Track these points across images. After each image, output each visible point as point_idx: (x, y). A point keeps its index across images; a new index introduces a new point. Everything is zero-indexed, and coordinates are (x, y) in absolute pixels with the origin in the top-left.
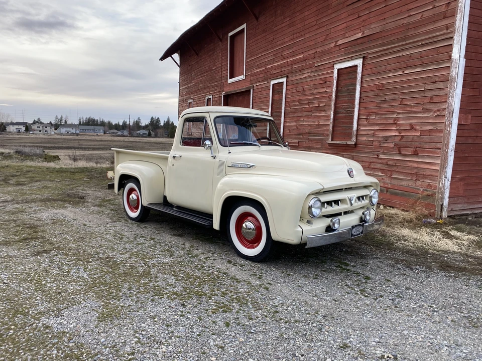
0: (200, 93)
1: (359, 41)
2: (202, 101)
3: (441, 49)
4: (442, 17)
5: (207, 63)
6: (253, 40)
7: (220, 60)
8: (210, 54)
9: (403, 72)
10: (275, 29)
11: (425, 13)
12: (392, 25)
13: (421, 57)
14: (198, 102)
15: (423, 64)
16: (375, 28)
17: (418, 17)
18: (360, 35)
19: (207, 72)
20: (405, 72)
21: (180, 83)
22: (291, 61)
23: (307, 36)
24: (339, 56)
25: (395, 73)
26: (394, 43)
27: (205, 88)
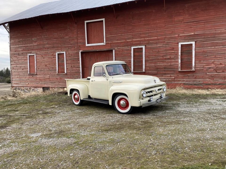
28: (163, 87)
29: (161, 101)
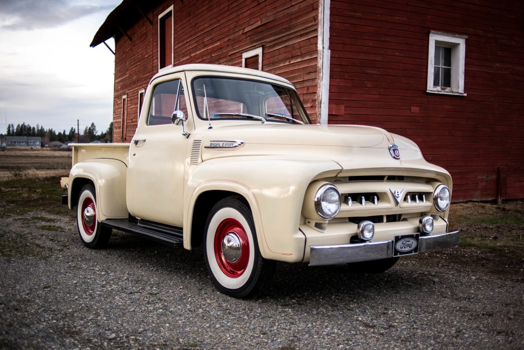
0: (134, 86)
1: (260, 30)
2: (136, 97)
3: (312, 40)
4: (311, 9)
5: (140, 50)
6: (180, 24)
7: (151, 46)
8: (142, 39)
9: (289, 62)
10: (197, 12)
11: (301, 4)
12: (280, 15)
13: (300, 48)
14: (132, 98)
15: (302, 55)
16: (269, 17)
17: (296, 8)
18: (259, 23)
19: (140, 61)
20: (292, 62)
21: (115, 75)
22: (211, 49)
23: (222, 22)
24: (247, 44)
25: (284, 63)
26: (282, 33)
27: (138, 80)
28: (438, 191)
29: (416, 250)
